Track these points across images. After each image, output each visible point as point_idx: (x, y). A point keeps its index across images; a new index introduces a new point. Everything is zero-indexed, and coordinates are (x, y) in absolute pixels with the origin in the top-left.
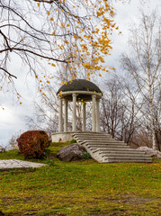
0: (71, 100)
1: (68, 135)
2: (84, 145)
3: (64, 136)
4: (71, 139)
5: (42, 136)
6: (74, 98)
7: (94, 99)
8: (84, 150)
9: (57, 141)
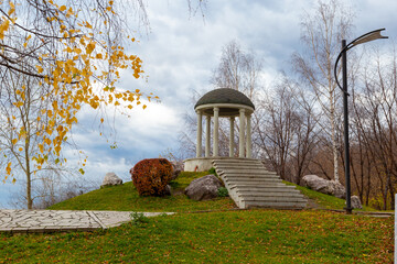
0: (212, 114)
1: (206, 162)
2: (222, 177)
3: (201, 162)
4: (210, 168)
5: (163, 166)
6: (216, 113)
7: (242, 114)
8: (222, 184)
9: (192, 170)
